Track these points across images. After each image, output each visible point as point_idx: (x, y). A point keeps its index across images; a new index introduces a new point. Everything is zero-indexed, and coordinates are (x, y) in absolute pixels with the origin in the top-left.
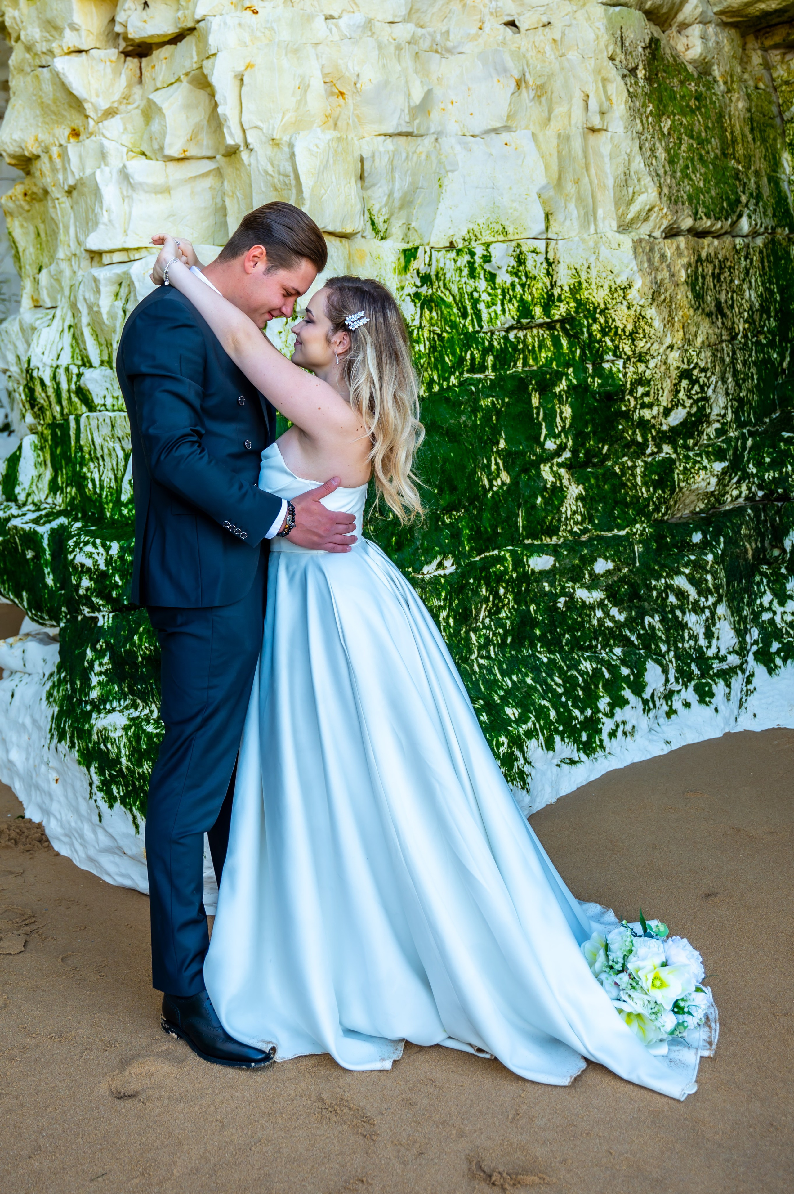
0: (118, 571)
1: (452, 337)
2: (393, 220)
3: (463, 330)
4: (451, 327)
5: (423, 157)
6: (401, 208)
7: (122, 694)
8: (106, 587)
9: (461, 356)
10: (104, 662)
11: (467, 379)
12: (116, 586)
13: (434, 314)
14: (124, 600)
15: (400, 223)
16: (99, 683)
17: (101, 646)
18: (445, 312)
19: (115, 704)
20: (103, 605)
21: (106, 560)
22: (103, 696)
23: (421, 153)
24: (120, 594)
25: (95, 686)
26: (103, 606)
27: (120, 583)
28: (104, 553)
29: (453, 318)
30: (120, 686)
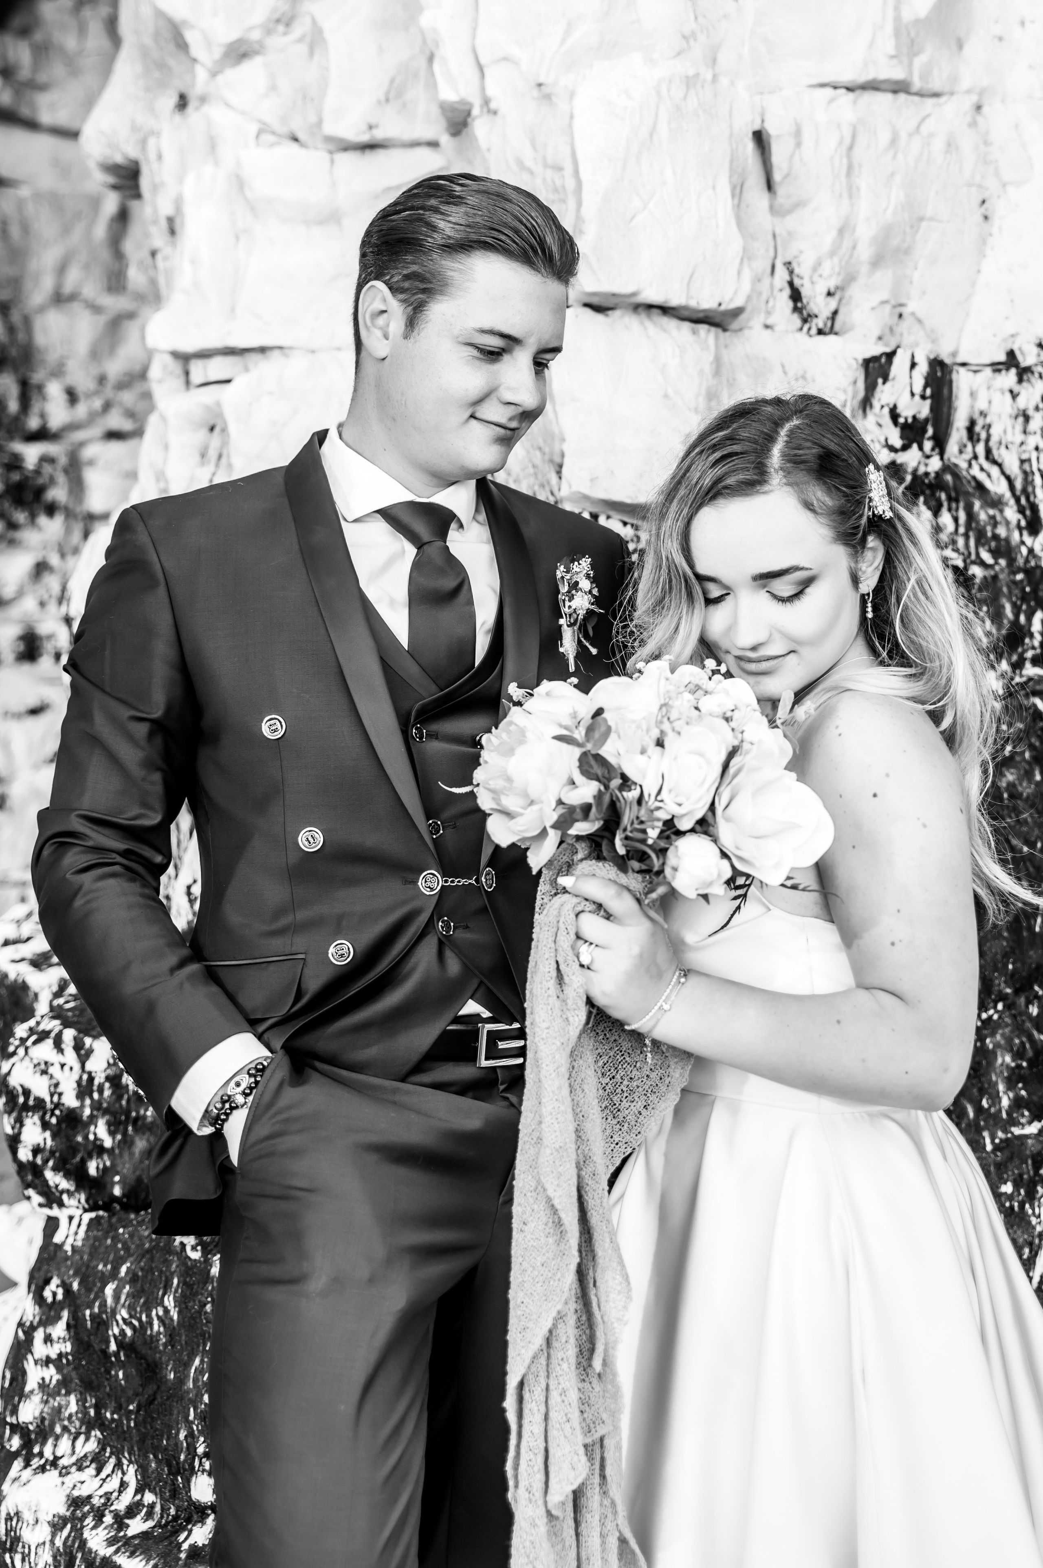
0: (106, 1112)
1: (995, 578)
2: (855, 292)
3: (1027, 561)
4: (996, 553)
5: (938, 145)
6: (877, 262)
7: (82, 1422)
8: (73, 1149)
9: (1015, 623)
10: (55, 1336)
11: (1030, 679)
12: (99, 1149)
13: (946, 518)
14: (113, 1184)
15: (875, 300)
16: (43, 1386)
17: (54, 1294)
18: (983, 517)
19: (65, 1444)
20: (68, 1192)
21: (79, 1083)
22: (43, 1419)
23: (931, 135)
24: (105, 1168)
25: (32, 1392)
26: (70, 1193)
27: (108, 1143)
28: (77, 1066)
29: (1002, 531)
30: (81, 1401)
